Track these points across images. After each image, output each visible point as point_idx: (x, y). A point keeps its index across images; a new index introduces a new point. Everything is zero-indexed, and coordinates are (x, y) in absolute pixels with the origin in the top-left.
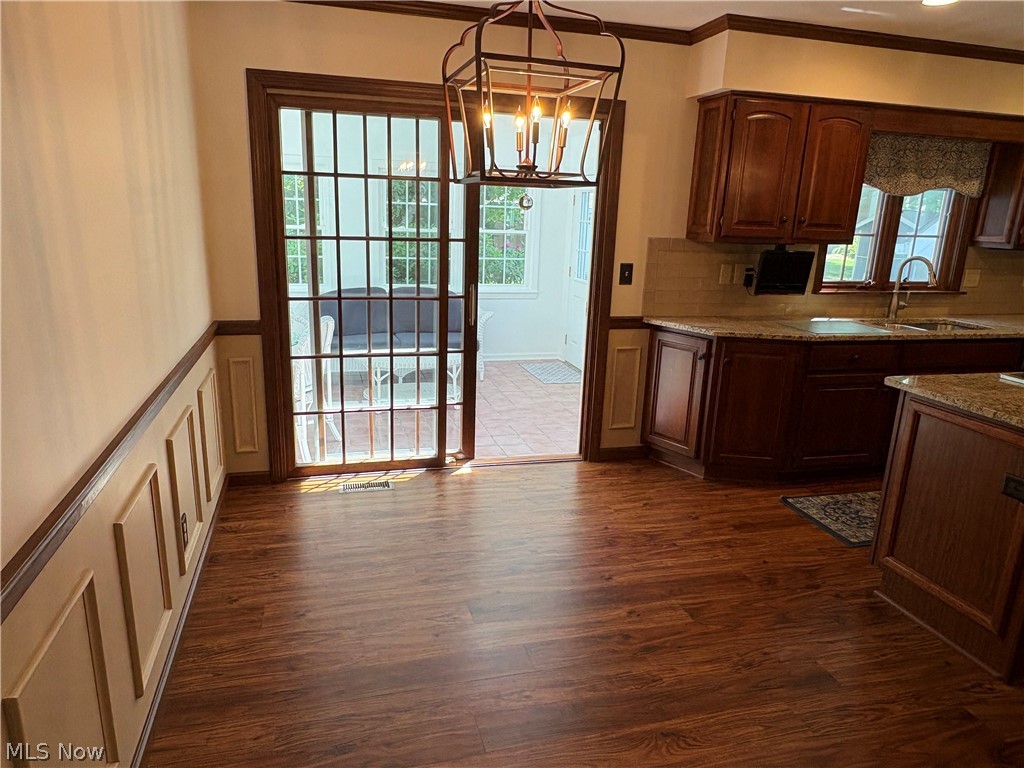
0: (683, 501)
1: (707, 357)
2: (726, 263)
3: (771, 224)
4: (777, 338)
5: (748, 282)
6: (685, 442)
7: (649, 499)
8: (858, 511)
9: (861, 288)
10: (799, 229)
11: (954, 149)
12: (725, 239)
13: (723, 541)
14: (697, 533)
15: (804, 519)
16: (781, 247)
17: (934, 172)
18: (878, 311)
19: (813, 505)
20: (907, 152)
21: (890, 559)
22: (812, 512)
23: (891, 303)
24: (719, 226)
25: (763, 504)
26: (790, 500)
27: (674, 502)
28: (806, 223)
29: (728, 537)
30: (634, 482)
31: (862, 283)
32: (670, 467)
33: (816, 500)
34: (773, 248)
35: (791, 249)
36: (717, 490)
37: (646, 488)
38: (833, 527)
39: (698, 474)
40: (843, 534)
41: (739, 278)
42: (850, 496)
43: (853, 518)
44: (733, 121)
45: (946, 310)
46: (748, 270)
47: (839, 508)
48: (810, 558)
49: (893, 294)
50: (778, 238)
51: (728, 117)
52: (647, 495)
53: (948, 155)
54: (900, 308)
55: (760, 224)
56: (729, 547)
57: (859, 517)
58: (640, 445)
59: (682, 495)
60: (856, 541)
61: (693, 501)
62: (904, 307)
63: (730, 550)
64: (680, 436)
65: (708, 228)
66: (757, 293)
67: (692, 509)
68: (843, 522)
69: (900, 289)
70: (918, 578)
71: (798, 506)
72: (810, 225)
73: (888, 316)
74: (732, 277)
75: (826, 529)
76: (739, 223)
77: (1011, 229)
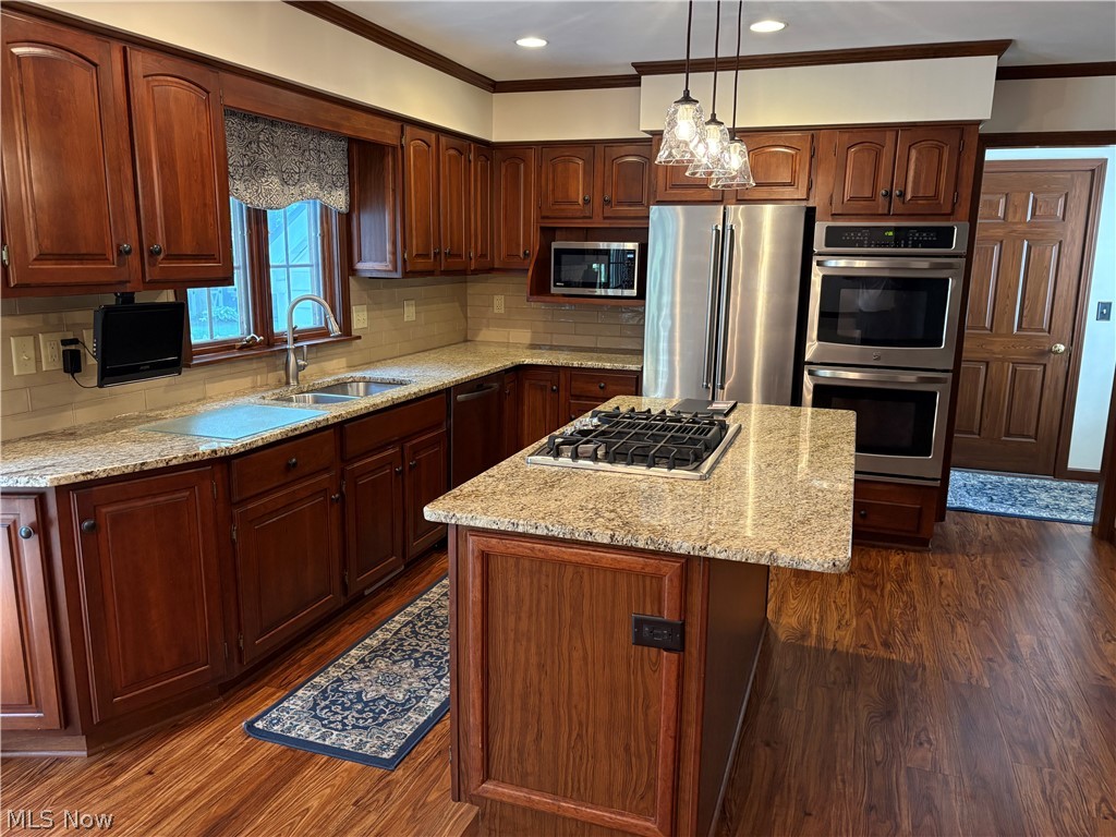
1: (41, 528)
2: (20, 334)
3: (101, 257)
4: (174, 462)
5: (72, 363)
6: (32, 704)
8: (359, 694)
9: (242, 348)
10: (152, 264)
11: (312, 146)
12: (21, 291)
15: (300, 754)
16: (128, 298)
17: (297, 177)
18: (272, 377)
19: (293, 714)
20: (262, 145)
21: (489, 786)
22: (306, 731)
23: (287, 363)
25: (221, 755)
26: (260, 725)
28: (162, 256)
31: (242, 340)
32: (9, 760)
33: (294, 704)
34: (111, 300)
35: (142, 298)
38: (348, 746)
39: (75, 751)
40: (367, 750)
41: (51, 357)
43: (360, 712)
45: (342, 362)
46: (64, 342)
47: (333, 703)
49: (286, 350)
50: (121, 283)
53: (307, 153)
54: (300, 368)
55: (81, 258)
57: (366, 704)
60: (392, 754)
62: (304, 366)
66: (101, 385)
68: (354, 727)
69: (295, 340)
71: (277, 729)
72: (168, 257)
73: (288, 383)
74: (38, 361)
75: (338, 753)
76: (41, 257)
77: (394, 253)
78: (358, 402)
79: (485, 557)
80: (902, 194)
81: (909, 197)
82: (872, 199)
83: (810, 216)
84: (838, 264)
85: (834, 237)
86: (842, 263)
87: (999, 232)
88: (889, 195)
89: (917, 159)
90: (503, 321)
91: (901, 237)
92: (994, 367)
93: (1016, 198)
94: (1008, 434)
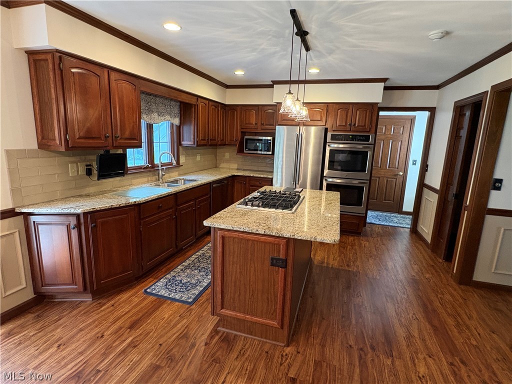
0: (86, 327)
1: (78, 226)
2: (72, 162)
3: (100, 138)
4: (122, 205)
5: (89, 172)
6: (74, 282)
7: (60, 338)
8: (181, 281)
9: (144, 168)
10: (116, 141)
11: (168, 104)
12: (73, 149)
13: (129, 345)
14: (109, 348)
15: (161, 300)
16: (108, 151)
17: (163, 114)
18: (154, 178)
19: (159, 287)
20: (152, 103)
21: (223, 311)
22: (163, 292)
23: (159, 174)
24: (67, 141)
25: (136, 300)
26: (149, 290)
27: (81, 330)
28: (119, 138)
29: (130, 339)
30: (41, 330)
31: (144, 166)
32: (66, 301)
33: (160, 284)
34: (102, 152)
35: (112, 152)
36: (104, 304)
37: (53, 330)
38: (177, 297)
39: (88, 299)
40: (183, 299)
41: (82, 170)
42: (173, 274)
43: (181, 286)
44: (62, 71)
45: (176, 173)
46: (87, 166)
47: (172, 283)
48: (179, 326)
49: (159, 169)
50: (106, 147)
51: (56, 67)
52: (56, 337)
54: (163, 175)
55: (93, 138)
56: (135, 347)
57: (183, 284)
58: (35, 296)
59: (83, 321)
60: (191, 300)
61: (94, 322)
62: (164, 175)
63: (136, 350)
64: (70, 280)
65: (58, 142)
66: (98, 180)
67: (97, 330)
68: (179, 291)
69: (162, 166)
70: (240, 315)
71: (154, 292)
72: (121, 139)
73: (159, 180)
74: (78, 171)
75: (174, 300)
76: (80, 138)
77: (194, 139)
78: (181, 187)
79: (223, 238)
80: (355, 125)
81: (356, 126)
82: (345, 126)
83: (326, 130)
84: (335, 146)
85: (334, 137)
86: (336, 145)
87: (383, 137)
88: (350, 125)
89: (359, 114)
90: (228, 161)
91: (354, 138)
92: (381, 178)
93: (388, 127)
94: (385, 200)
